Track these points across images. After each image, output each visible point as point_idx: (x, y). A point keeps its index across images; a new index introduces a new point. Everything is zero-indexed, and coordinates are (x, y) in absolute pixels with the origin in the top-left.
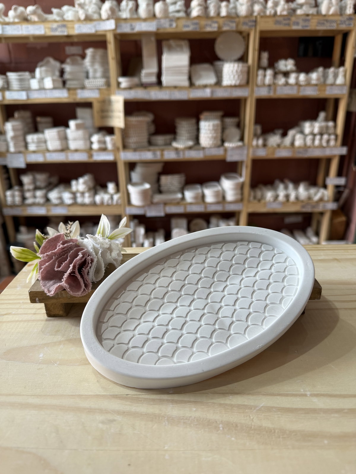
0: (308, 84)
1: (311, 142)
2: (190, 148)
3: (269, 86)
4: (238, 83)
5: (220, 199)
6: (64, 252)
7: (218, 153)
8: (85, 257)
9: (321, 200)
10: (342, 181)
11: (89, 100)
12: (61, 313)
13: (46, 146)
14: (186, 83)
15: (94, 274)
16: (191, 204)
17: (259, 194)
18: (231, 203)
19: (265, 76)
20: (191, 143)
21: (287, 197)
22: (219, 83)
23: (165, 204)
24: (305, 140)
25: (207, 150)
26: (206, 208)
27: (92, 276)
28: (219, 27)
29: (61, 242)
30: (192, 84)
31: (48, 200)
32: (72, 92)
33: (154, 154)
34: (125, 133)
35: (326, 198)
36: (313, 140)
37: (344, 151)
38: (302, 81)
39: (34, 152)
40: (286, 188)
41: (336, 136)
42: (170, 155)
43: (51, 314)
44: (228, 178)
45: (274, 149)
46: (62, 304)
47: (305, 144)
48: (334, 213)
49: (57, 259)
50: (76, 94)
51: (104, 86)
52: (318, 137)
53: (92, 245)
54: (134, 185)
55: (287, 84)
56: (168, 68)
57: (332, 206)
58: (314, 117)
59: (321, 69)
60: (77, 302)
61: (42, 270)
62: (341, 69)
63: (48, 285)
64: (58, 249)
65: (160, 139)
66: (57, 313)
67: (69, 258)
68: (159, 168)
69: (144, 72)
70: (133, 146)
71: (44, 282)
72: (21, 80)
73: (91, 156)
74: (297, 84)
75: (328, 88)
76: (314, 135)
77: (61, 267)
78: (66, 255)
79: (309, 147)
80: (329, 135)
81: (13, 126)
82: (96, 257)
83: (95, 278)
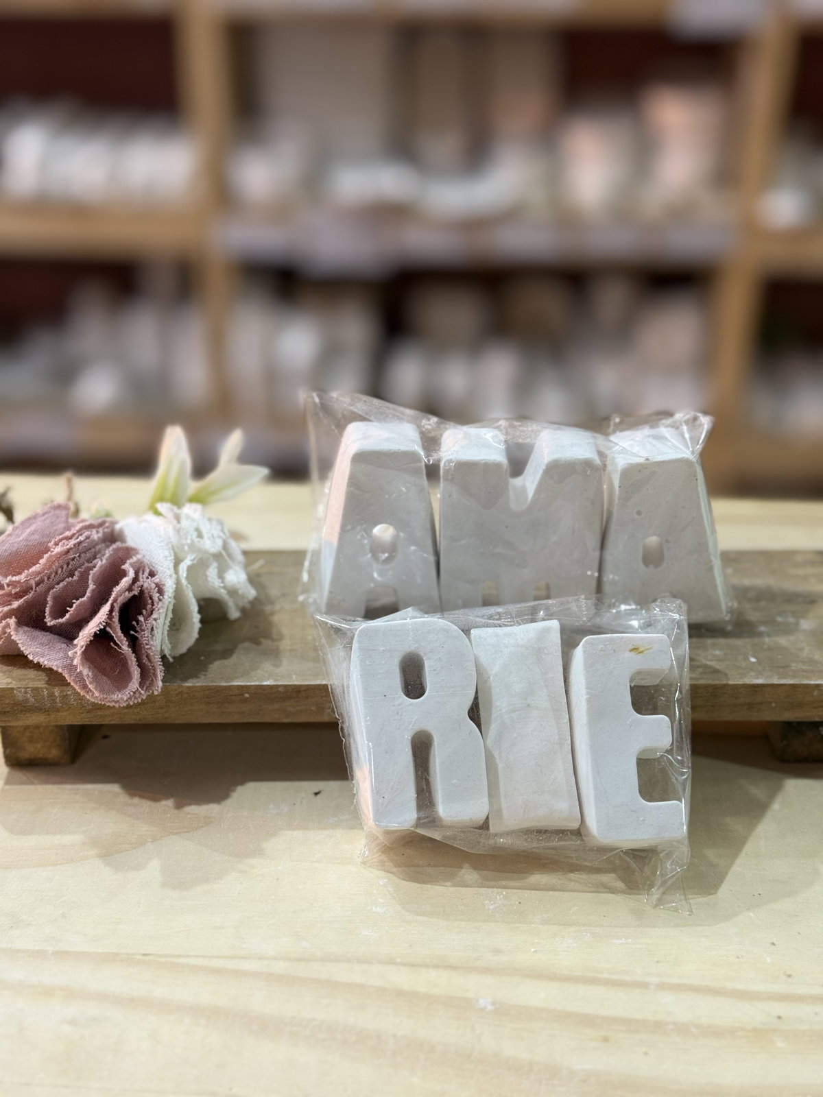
8: (141, 579)
15: (168, 631)
27: (162, 639)
43: (18, 760)
66: (41, 756)
67: (91, 587)
82: (174, 576)
83: (169, 646)
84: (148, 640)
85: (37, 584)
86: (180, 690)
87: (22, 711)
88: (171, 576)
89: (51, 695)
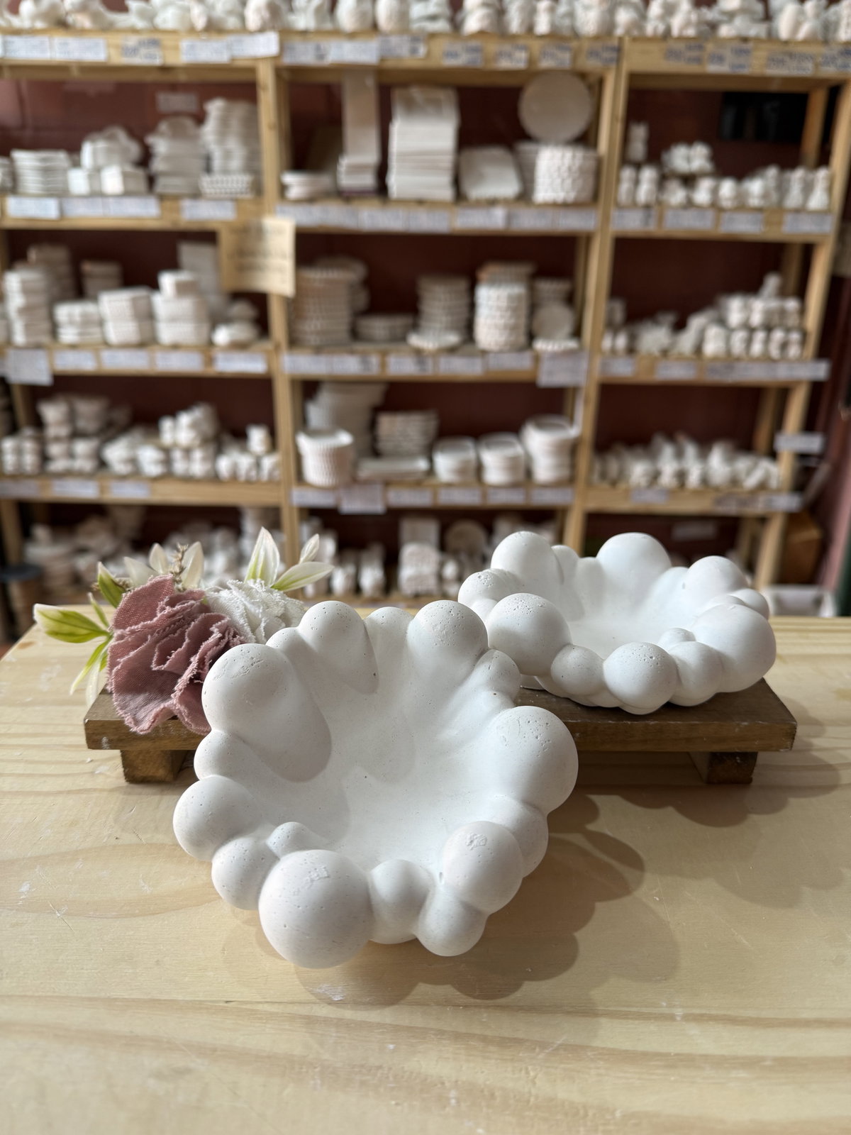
0: (741, 205)
1: (743, 346)
2: (452, 350)
3: (647, 207)
4: (571, 196)
5: (521, 476)
6: (174, 624)
7: (518, 364)
8: (227, 639)
9: (763, 486)
10: (813, 443)
11: (210, 226)
12: (161, 773)
13: (103, 333)
14: (447, 193)
16: (449, 485)
17: (613, 466)
18: (545, 486)
19: (637, 182)
20: (453, 339)
21: (681, 476)
22: (525, 195)
23: (388, 483)
24: (728, 340)
25: (491, 355)
26: (484, 495)
28: (531, 61)
29: (166, 599)
30: (460, 196)
31: (102, 464)
32: (168, 204)
33: (365, 362)
34: (294, 306)
35: (774, 483)
36: (749, 342)
37: (821, 371)
38: (727, 199)
39: (73, 347)
40: (679, 455)
41: (804, 334)
42: (402, 367)
43: (135, 776)
44: (541, 426)
45: (653, 361)
46: (165, 752)
47: (728, 352)
48: (793, 520)
49: (157, 642)
50: (178, 210)
51: (246, 193)
52: (760, 336)
53: (242, 608)
54: (314, 434)
55: (689, 204)
56: (404, 156)
57: (787, 502)
58: (751, 287)
59: (772, 172)
61: (119, 667)
62: (822, 174)
63: (132, 705)
64: (161, 616)
65: (379, 326)
66: (150, 774)
67: (187, 641)
68: (374, 395)
69: (345, 162)
70: (313, 340)
71: (121, 698)
72: (46, 171)
73: (210, 361)
74: (715, 205)
75: (788, 218)
76: (751, 330)
77: (168, 662)
78: (178, 632)
79: (738, 359)
80: (788, 330)
81: (24, 283)
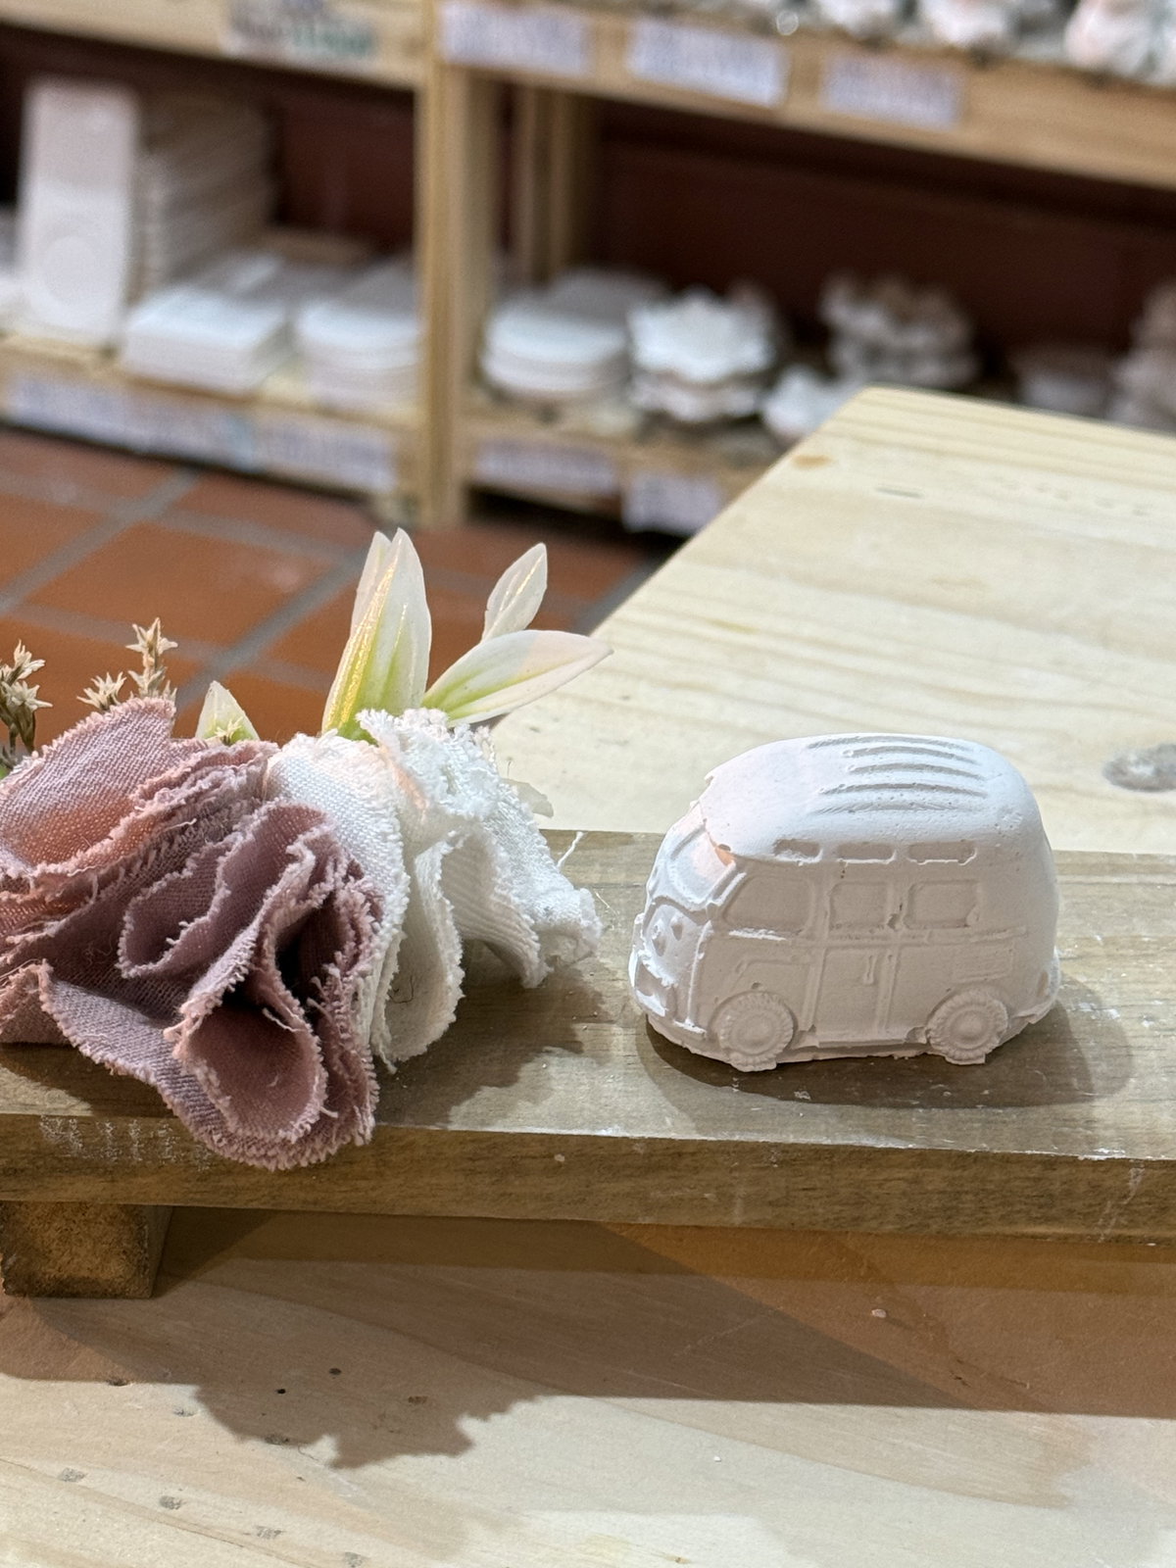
8: (330, 877)
12: (115, 1270)
15: (387, 1002)
27: (373, 1022)
46: (130, 1212)
60: (254, 1205)
66: (85, 1273)
67: (221, 893)
77: (168, 956)
82: (405, 877)
83: (388, 1036)
84: (347, 1022)
85: (104, 883)
86: (411, 1138)
87: (54, 1169)
88: (397, 877)
89: (122, 1136)
